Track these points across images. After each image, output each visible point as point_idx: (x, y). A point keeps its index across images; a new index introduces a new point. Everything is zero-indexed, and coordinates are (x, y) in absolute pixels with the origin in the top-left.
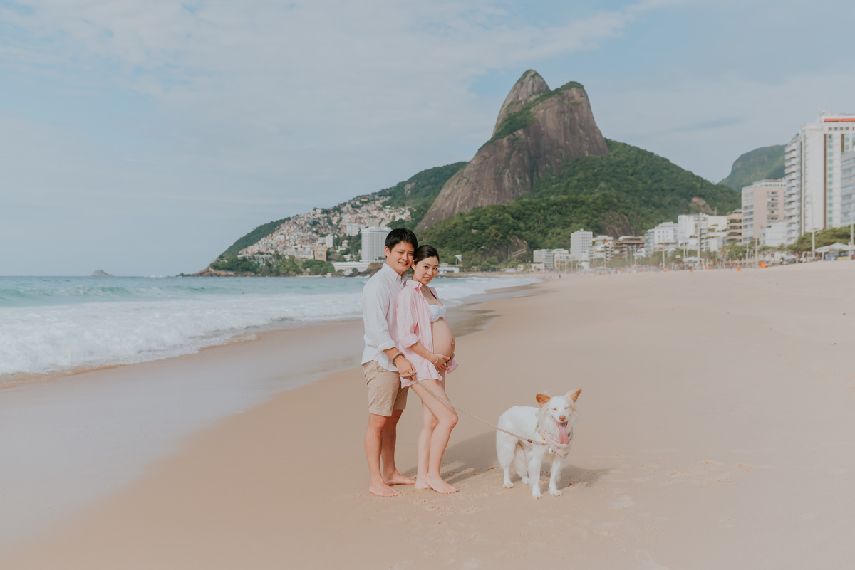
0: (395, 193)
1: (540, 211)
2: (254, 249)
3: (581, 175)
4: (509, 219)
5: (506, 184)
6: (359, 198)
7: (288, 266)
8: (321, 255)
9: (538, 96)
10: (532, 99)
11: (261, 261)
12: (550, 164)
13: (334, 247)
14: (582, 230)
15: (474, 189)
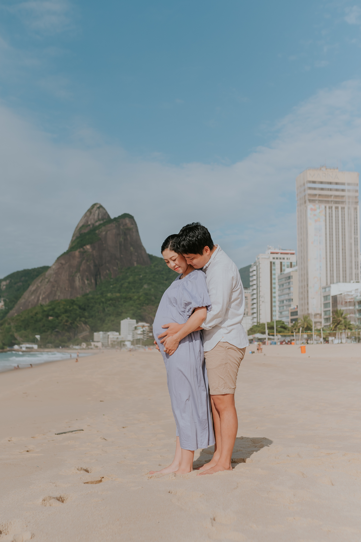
3: (131, 279)
4: (77, 310)
5: (78, 283)
9: (102, 222)
10: (97, 224)
12: (109, 270)
14: (129, 318)
15: (53, 286)
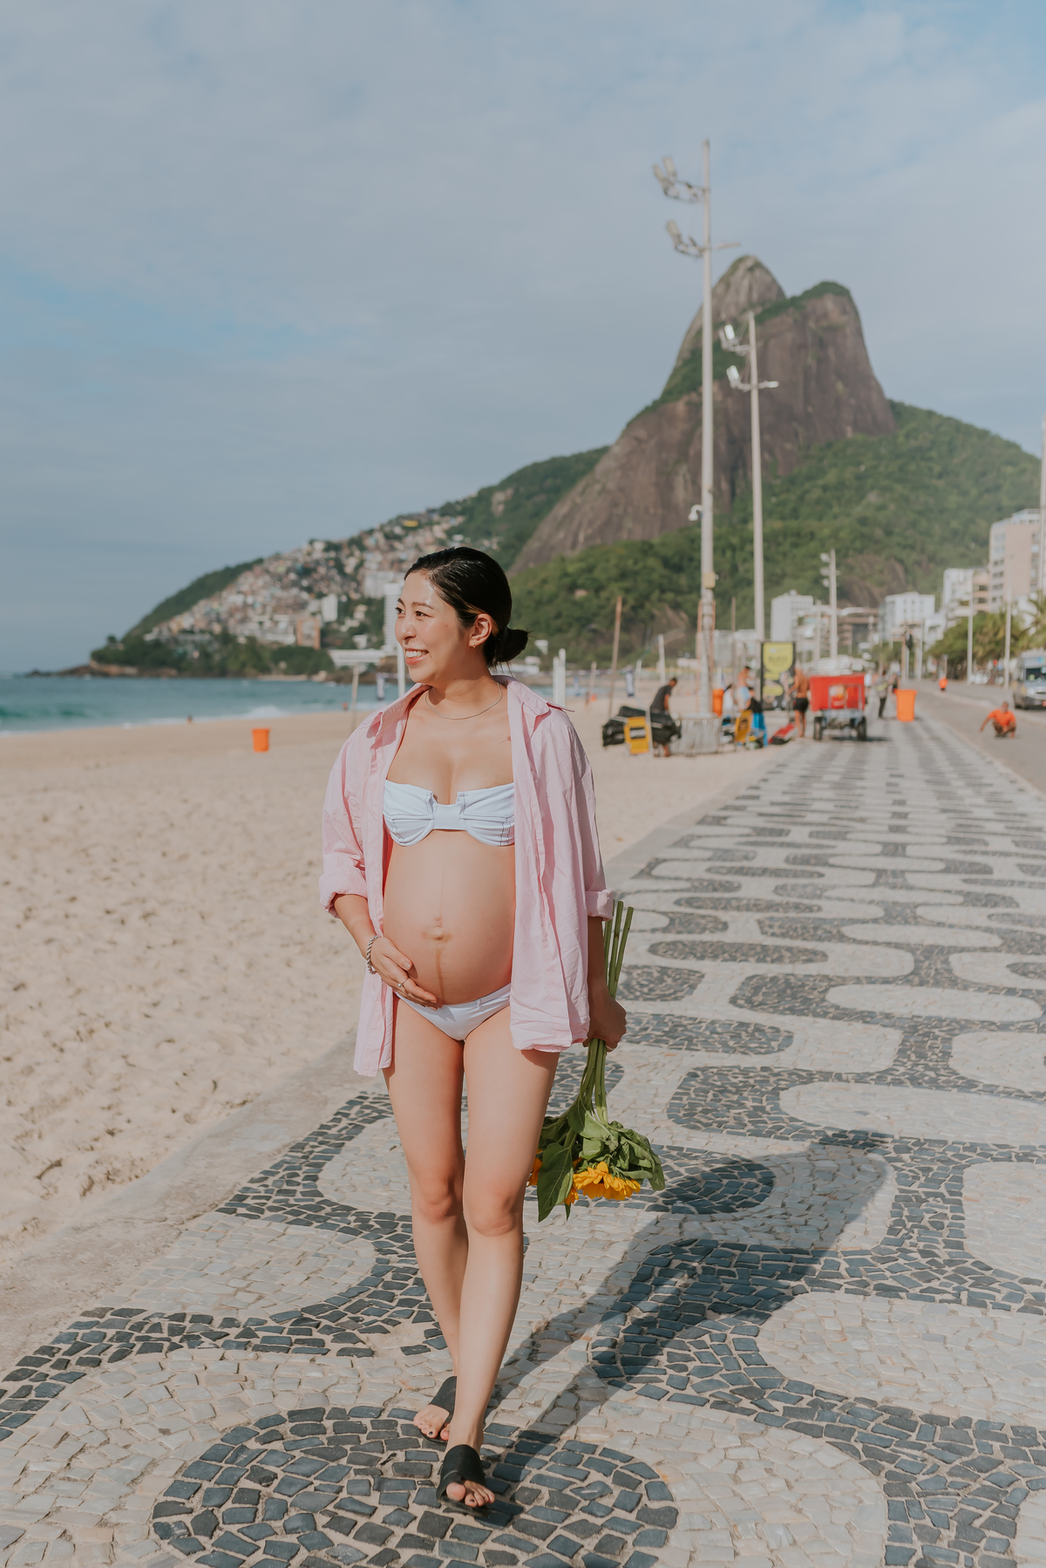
0: (472, 509)
1: (722, 554)
2: (185, 621)
3: (831, 477)
5: (681, 494)
6: (399, 520)
7: (243, 657)
8: (309, 637)
9: (759, 311)
11: (189, 648)
12: (772, 453)
13: (340, 621)
14: (792, 591)
15: (615, 504)
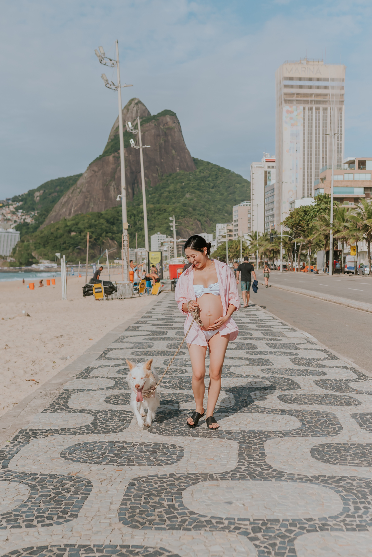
0: (26, 199)
1: (131, 217)
3: (171, 187)
4: (103, 224)
5: (112, 194)
12: (148, 177)
14: (159, 233)
15: (86, 198)
